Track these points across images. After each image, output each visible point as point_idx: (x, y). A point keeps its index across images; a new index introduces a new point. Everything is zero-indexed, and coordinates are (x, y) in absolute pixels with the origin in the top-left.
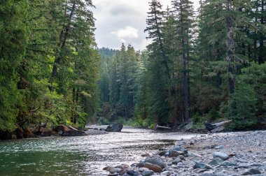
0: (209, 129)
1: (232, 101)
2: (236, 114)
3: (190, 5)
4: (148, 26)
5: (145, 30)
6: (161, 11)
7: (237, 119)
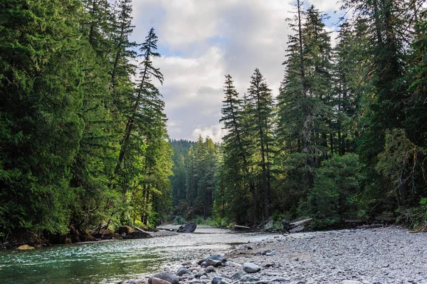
0: (287, 229)
1: (311, 197)
2: (316, 211)
3: (268, 92)
4: (224, 116)
5: (221, 120)
6: (237, 99)
7: (317, 217)
